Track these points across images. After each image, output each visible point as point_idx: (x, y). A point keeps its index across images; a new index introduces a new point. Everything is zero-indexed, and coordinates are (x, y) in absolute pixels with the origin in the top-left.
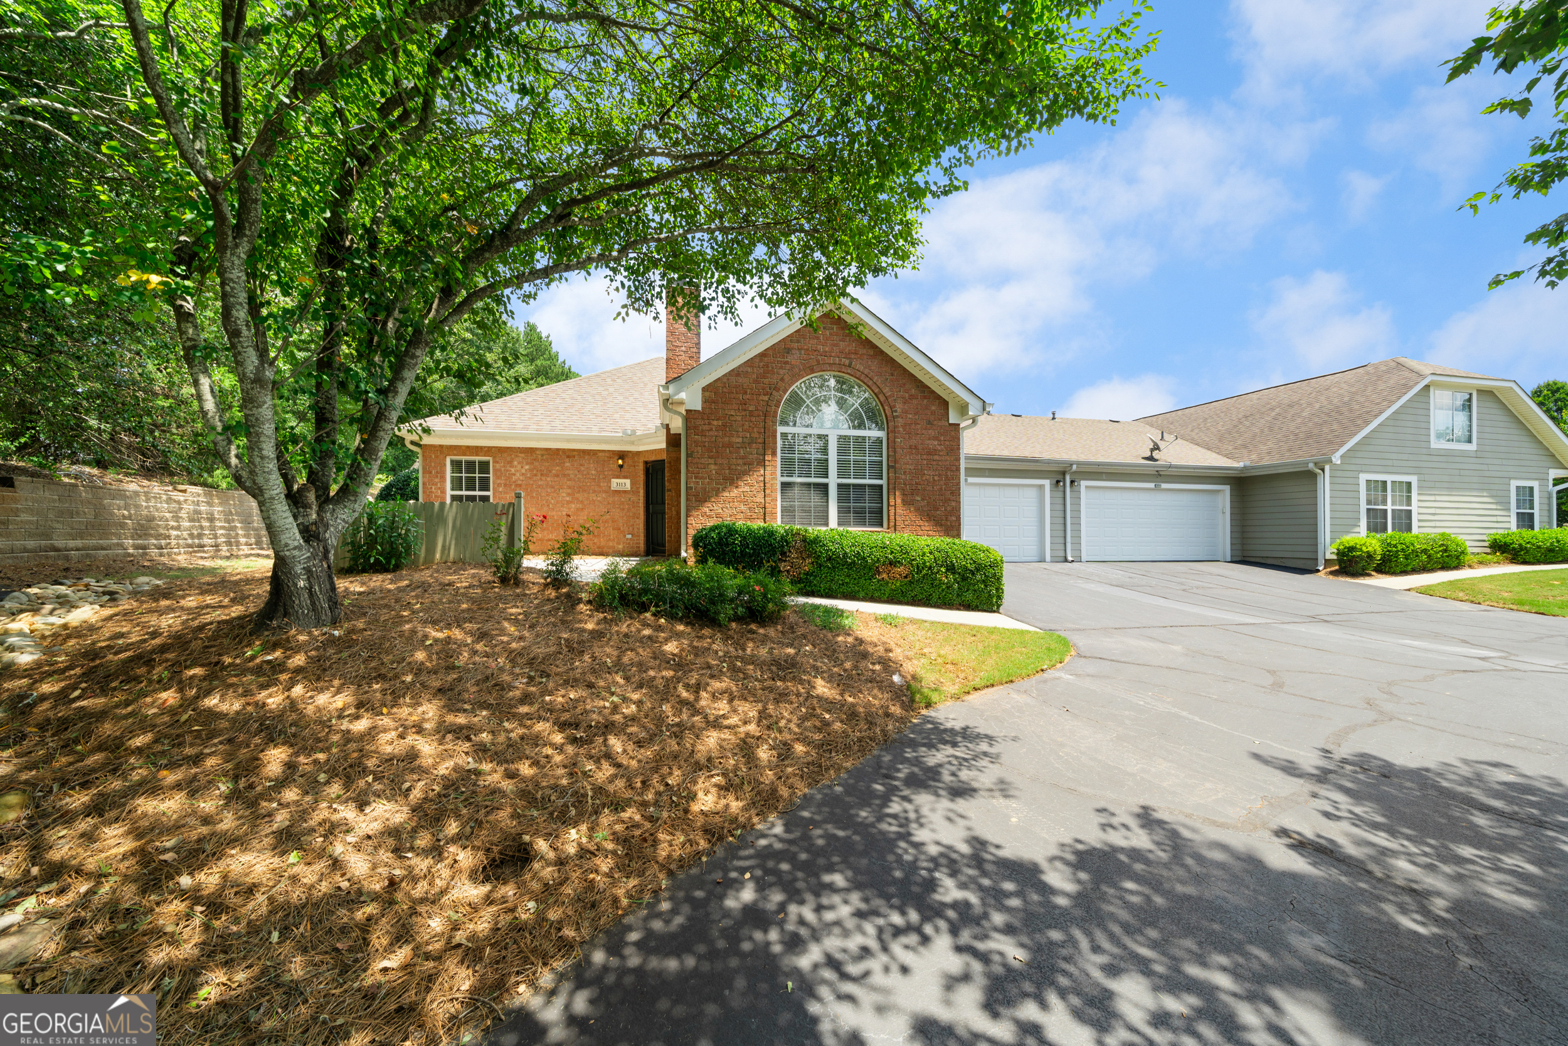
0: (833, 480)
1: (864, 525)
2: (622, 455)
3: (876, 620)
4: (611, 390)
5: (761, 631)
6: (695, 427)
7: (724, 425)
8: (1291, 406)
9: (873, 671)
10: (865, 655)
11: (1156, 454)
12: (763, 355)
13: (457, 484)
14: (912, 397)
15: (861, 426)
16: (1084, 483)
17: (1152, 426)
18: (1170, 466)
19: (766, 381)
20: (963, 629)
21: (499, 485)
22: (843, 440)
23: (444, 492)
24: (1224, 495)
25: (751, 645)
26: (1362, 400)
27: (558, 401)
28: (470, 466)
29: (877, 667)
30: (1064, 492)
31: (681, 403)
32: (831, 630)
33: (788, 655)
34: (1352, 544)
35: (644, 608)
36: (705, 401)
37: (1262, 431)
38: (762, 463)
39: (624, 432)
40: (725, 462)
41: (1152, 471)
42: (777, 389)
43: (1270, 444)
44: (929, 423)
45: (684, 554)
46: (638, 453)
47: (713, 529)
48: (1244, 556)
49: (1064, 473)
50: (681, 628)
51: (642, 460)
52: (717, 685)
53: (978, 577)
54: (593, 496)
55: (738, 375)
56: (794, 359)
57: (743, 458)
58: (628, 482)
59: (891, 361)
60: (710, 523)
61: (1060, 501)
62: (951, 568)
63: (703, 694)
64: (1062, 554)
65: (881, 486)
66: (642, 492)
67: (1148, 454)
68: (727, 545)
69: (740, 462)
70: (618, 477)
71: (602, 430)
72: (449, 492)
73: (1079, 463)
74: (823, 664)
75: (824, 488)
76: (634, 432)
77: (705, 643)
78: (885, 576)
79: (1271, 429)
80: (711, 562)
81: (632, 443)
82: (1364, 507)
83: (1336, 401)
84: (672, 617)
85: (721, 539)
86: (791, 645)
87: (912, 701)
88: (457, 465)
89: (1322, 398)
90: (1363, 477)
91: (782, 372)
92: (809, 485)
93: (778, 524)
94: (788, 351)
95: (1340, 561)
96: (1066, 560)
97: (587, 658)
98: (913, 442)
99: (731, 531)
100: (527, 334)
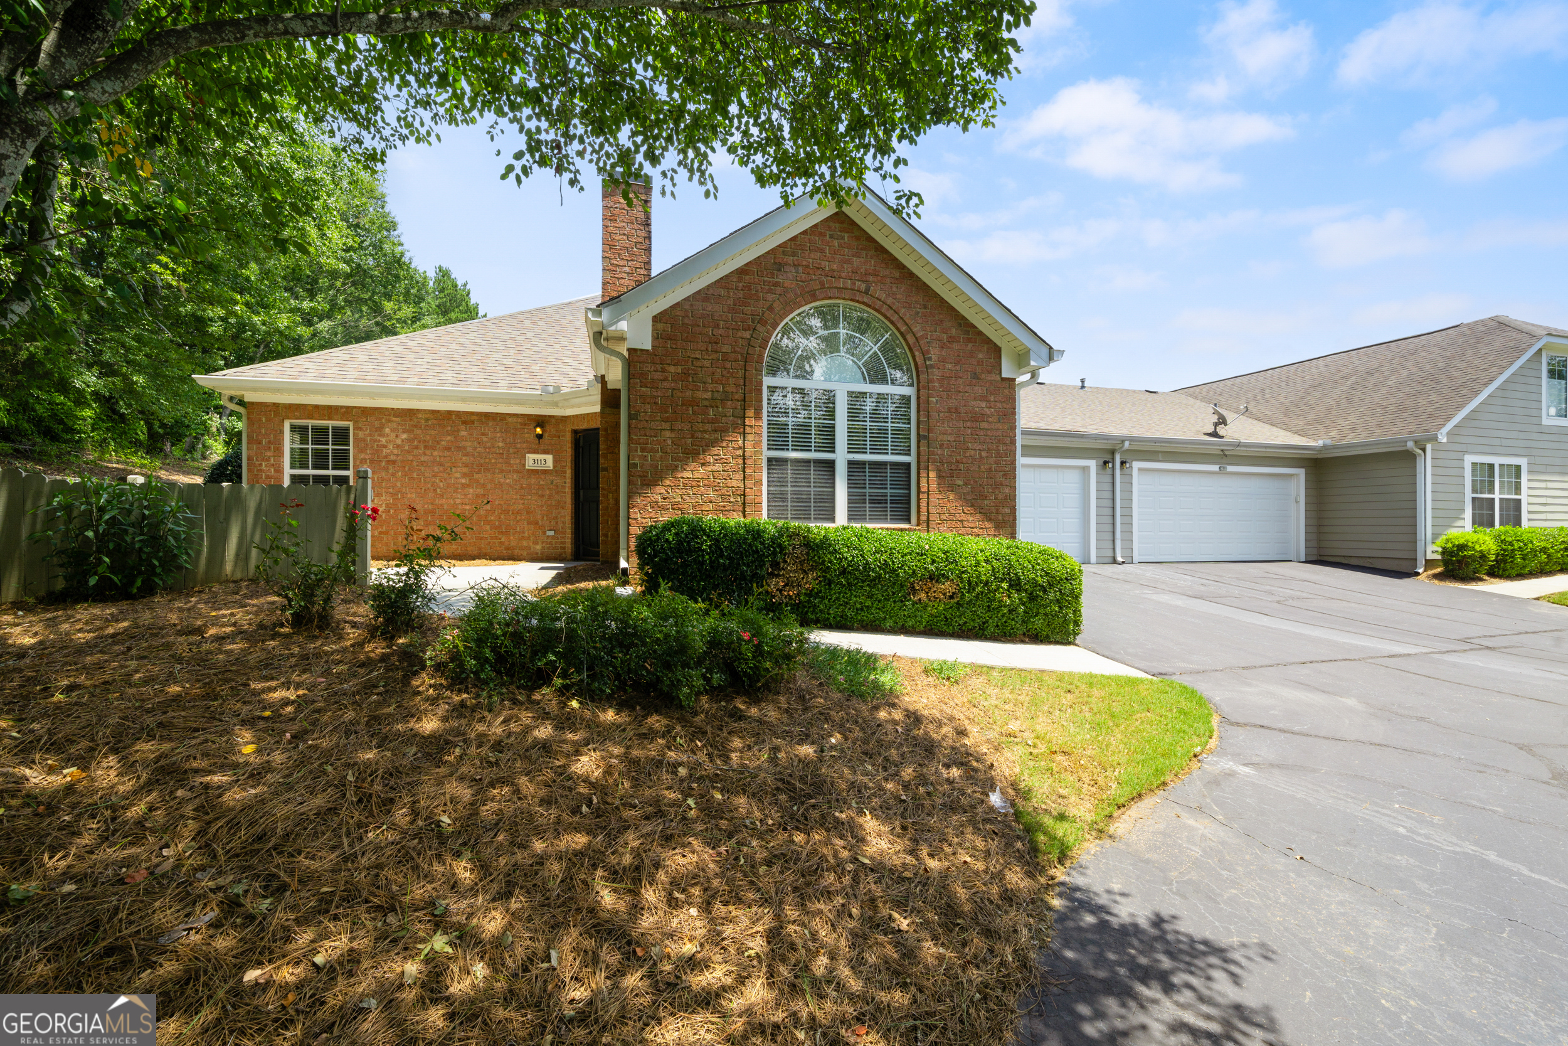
0: (841, 456)
1: (885, 520)
2: (541, 421)
3: (926, 671)
4: (530, 334)
5: (754, 711)
6: (643, 375)
7: (685, 373)
8: (1370, 373)
9: (950, 781)
10: (929, 748)
11: (1221, 430)
12: (742, 271)
13: (300, 459)
14: (952, 339)
15: (882, 379)
16: (1136, 465)
17: (1195, 397)
18: (1239, 445)
19: (748, 310)
20: (1051, 681)
21: (363, 461)
22: (856, 397)
23: (279, 470)
24: (1298, 481)
25: (737, 743)
26: (1463, 365)
27: (454, 346)
28: (321, 435)
29: (955, 772)
30: (1113, 475)
31: (621, 338)
32: (862, 696)
33: (803, 761)
34: (1462, 541)
35: (542, 678)
36: (657, 336)
37: (1338, 403)
38: (740, 426)
39: (545, 388)
40: (687, 427)
41: (1215, 450)
42: (763, 322)
43: (1352, 419)
44: (976, 376)
45: (623, 564)
46: (564, 419)
47: (667, 527)
48: (1320, 557)
49: (1113, 452)
50: (610, 716)
51: (570, 427)
52: (680, 860)
53: (1051, 596)
54: (499, 478)
55: (706, 299)
56: (788, 279)
57: (713, 422)
58: (549, 458)
59: (924, 288)
60: (664, 518)
61: (1108, 487)
62: (1015, 584)
63: (650, 895)
64: (1110, 553)
65: (908, 465)
66: (569, 473)
67: (1211, 429)
68: (690, 551)
69: (709, 427)
70: (535, 452)
71: (513, 385)
72: (288, 471)
73: (1132, 440)
74: (867, 774)
75: (830, 465)
76: (557, 389)
77: (653, 750)
78: (923, 596)
79: (1349, 401)
80: (664, 589)
81: (556, 404)
82: (1469, 495)
83: (1428, 367)
84: (592, 696)
85: (680, 543)
86: (804, 738)
87: (1034, 850)
88: (300, 431)
89: (1410, 364)
90: (1469, 459)
91: (770, 297)
92: (807, 462)
93: (763, 517)
94: (780, 267)
95: (1446, 562)
96: (1114, 561)
97: (401, 815)
98: (953, 403)
99: (696, 529)
100: (437, 281)
